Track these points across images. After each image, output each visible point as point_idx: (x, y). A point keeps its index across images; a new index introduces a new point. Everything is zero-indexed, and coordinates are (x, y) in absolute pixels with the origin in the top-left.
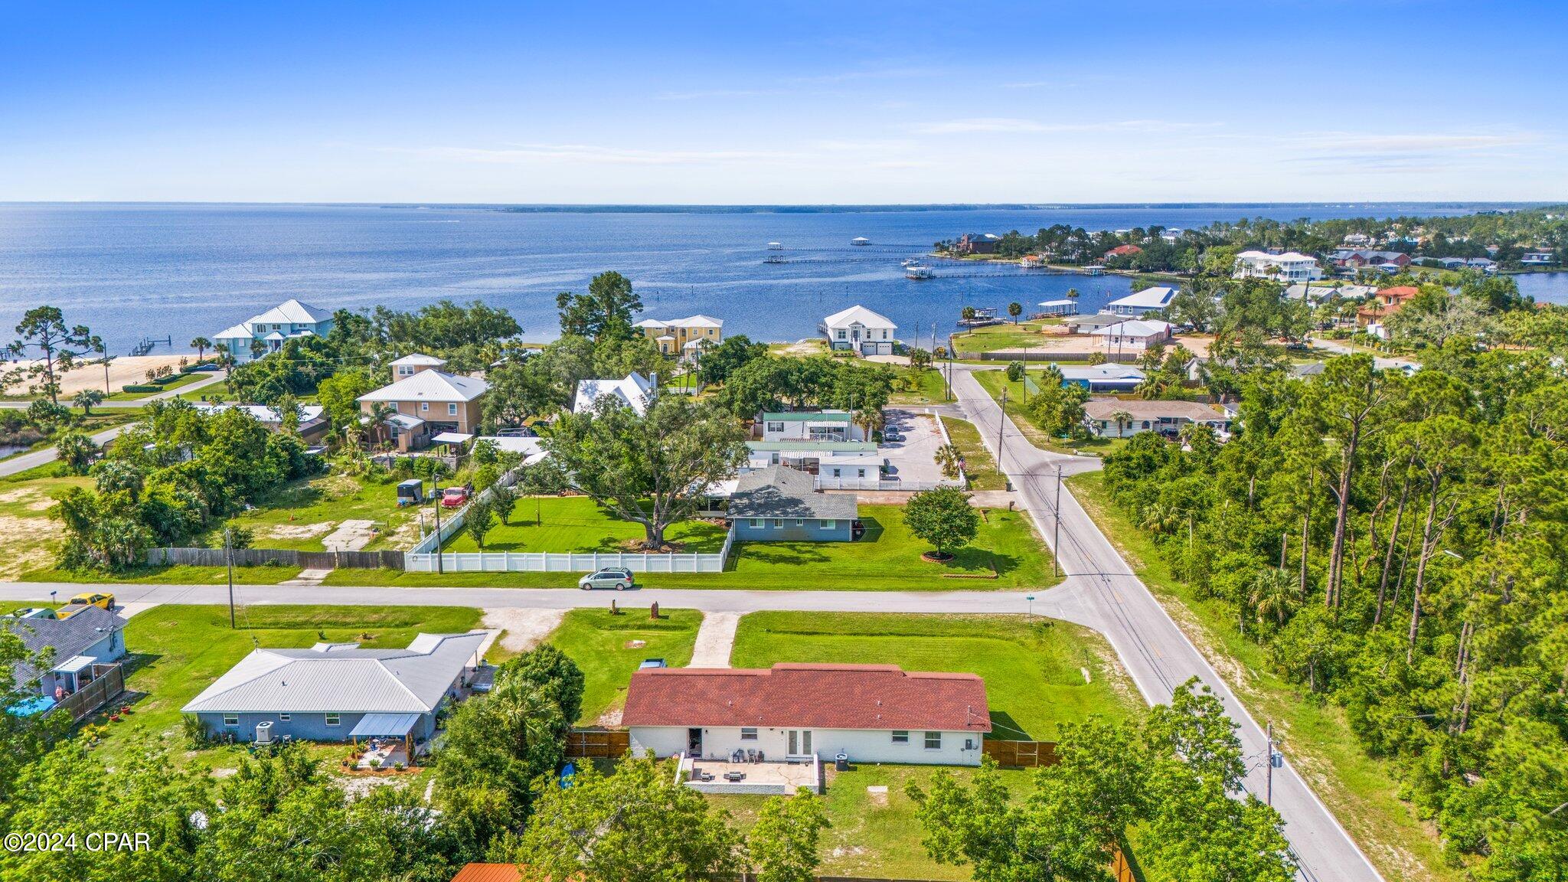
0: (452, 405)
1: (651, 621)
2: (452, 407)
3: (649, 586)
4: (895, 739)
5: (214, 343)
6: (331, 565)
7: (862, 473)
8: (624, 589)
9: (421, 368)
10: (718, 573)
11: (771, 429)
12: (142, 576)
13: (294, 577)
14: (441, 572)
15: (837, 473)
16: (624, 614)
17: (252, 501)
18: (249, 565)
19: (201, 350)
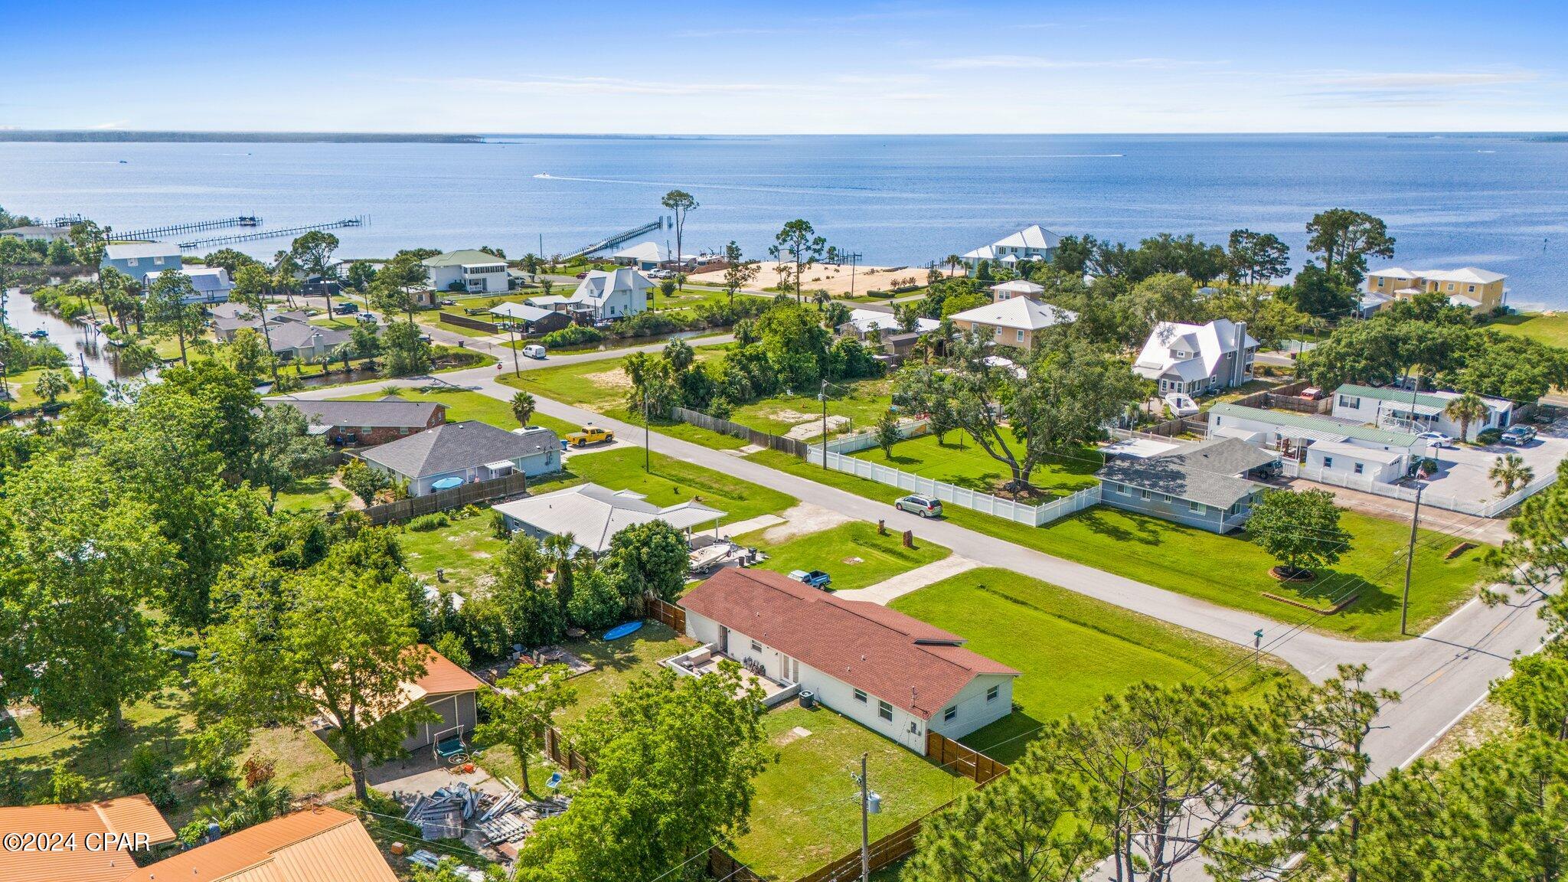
0: (1021, 332)
1: (902, 548)
2: (1020, 333)
3: (953, 521)
4: (857, 696)
5: (964, 260)
6: (766, 445)
7: (1359, 468)
8: (926, 517)
9: (1016, 294)
10: (1030, 527)
11: (1342, 404)
12: (658, 425)
13: (737, 448)
14: (825, 467)
15: (1328, 462)
16: (888, 535)
17: (795, 389)
18: (723, 433)
19: (953, 266)
